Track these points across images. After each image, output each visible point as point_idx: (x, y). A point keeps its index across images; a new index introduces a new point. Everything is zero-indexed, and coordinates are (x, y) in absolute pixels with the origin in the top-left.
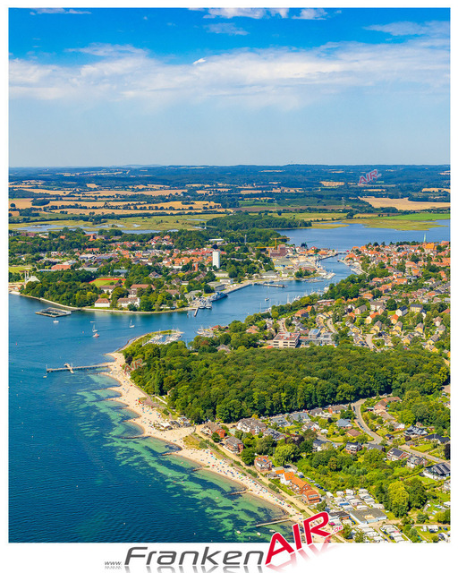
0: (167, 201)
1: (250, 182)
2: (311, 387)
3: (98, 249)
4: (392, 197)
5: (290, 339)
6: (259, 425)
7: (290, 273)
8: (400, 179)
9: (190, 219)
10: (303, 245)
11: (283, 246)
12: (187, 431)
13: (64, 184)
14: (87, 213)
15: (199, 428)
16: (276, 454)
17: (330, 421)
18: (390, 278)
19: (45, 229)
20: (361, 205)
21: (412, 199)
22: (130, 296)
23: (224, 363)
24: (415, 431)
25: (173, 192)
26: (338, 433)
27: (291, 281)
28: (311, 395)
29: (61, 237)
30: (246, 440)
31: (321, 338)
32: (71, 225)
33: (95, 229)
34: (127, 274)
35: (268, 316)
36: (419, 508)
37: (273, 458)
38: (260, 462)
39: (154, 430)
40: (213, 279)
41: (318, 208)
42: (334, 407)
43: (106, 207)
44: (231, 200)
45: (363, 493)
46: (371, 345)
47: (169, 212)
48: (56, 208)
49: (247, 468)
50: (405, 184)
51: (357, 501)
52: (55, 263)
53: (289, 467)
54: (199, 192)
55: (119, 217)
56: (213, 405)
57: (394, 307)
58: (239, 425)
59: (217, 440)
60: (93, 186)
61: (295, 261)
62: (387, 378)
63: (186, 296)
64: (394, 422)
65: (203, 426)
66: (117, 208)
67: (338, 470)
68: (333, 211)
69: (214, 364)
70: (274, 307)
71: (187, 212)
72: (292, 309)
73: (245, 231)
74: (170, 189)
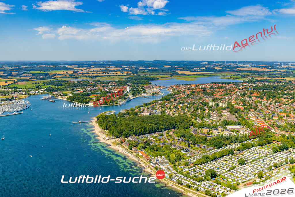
0: (116, 71)
1: (142, 66)
2: (151, 127)
3: (92, 86)
4: (185, 70)
5: (148, 113)
6: (135, 138)
7: (151, 93)
8: (188, 65)
9: (122, 77)
10: (156, 85)
11: (149, 85)
12: (113, 140)
13: (84, 66)
14: (90, 75)
15: (117, 139)
16: (139, 147)
17: (156, 137)
18: (180, 95)
19: (77, 80)
20: (175, 73)
21: (191, 71)
22: (101, 100)
23: (126, 120)
24: (180, 139)
25: (118, 69)
26: (158, 140)
27: (151, 96)
28: (151, 129)
29: (81, 82)
30: (130, 143)
31: (157, 113)
32: (85, 79)
33: (92, 80)
34: (100, 94)
35: (142, 106)
36: (179, 161)
37: (138, 148)
38: (134, 149)
39: (104, 140)
40: (127, 95)
41: (162, 74)
42: (158, 133)
43: (96, 73)
44: (135, 71)
45: (163, 157)
46: (171, 115)
47: (116, 75)
48: (81, 73)
49: (130, 151)
50: (189, 67)
51: (161, 159)
52: (78, 91)
53: (142, 150)
54: (126, 69)
55: (100, 76)
56: (122, 132)
57: (180, 104)
58: (129, 139)
59: (122, 143)
60: (93, 67)
61: (153, 90)
62: (174, 124)
63: (118, 100)
64: (175, 137)
65: (118, 138)
66: (100, 73)
67: (157, 151)
68: (166, 75)
69: (123, 120)
70: (144, 104)
71: (121, 75)
72: (149, 104)
73: (139, 81)
74: (117, 68)
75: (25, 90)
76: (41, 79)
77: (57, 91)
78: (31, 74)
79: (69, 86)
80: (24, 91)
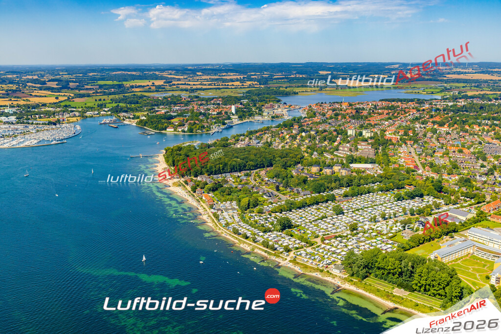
0: (233, 81)
1: (282, 71)
3: (183, 105)
7: (269, 116)
8: (362, 70)
9: (239, 91)
10: (285, 103)
13: (186, 73)
14: (189, 87)
15: (182, 179)
17: (238, 177)
22: (185, 126)
25: (239, 77)
29: (169, 99)
31: (258, 144)
32: (176, 93)
34: (189, 116)
38: (198, 191)
40: (229, 119)
43: (201, 84)
44: (266, 81)
45: (234, 203)
46: (280, 147)
47: (230, 87)
48: (175, 85)
49: (192, 193)
51: (229, 205)
52: (159, 111)
53: (210, 193)
54: (252, 77)
58: (199, 178)
59: (186, 183)
60: (200, 74)
61: (275, 111)
63: (212, 126)
64: (265, 177)
66: (205, 85)
71: (239, 87)
74: (238, 75)
75: (80, 110)
76: (110, 94)
77: (126, 112)
78: (97, 85)
79: (147, 105)
80: (77, 111)
